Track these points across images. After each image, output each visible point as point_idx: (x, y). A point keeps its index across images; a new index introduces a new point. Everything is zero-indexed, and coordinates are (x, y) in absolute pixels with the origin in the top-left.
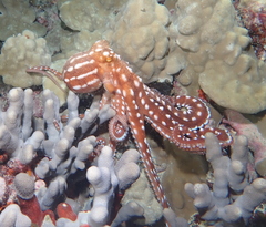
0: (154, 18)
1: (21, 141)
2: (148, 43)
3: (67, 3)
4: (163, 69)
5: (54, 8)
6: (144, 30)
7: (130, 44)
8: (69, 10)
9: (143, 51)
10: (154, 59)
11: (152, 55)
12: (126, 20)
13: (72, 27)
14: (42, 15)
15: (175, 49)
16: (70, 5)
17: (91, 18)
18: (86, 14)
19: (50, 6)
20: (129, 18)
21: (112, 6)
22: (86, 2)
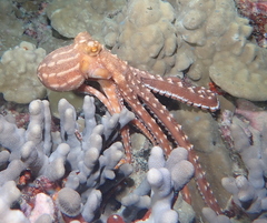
0: (161, 15)
2: (158, 40)
3: (58, 11)
4: (173, 66)
5: (41, 18)
6: (154, 28)
7: (140, 44)
8: (61, 18)
9: (155, 49)
10: (164, 56)
11: (162, 53)
12: (132, 20)
13: (67, 35)
14: (30, 26)
15: (182, 44)
17: (86, 24)
18: (79, 21)
19: (37, 17)
20: (136, 17)
21: (106, 10)
22: (77, 9)
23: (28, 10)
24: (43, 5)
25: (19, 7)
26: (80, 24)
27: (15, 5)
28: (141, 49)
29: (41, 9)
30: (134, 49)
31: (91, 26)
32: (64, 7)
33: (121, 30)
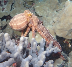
1: (23, 59)
3: (38, 6)
5: (32, 8)
8: (39, 9)
16: (39, 7)
17: (47, 12)
18: (45, 11)
19: (31, 7)
20: (67, 12)
21: (55, 8)
22: (45, 7)
23: (28, 5)
24: (34, 4)
25: (26, 3)
26: (45, 12)
27: (24, 3)
28: (67, 25)
29: (33, 5)
30: (64, 24)
31: (49, 13)
32: (40, 5)
33: (60, 16)
